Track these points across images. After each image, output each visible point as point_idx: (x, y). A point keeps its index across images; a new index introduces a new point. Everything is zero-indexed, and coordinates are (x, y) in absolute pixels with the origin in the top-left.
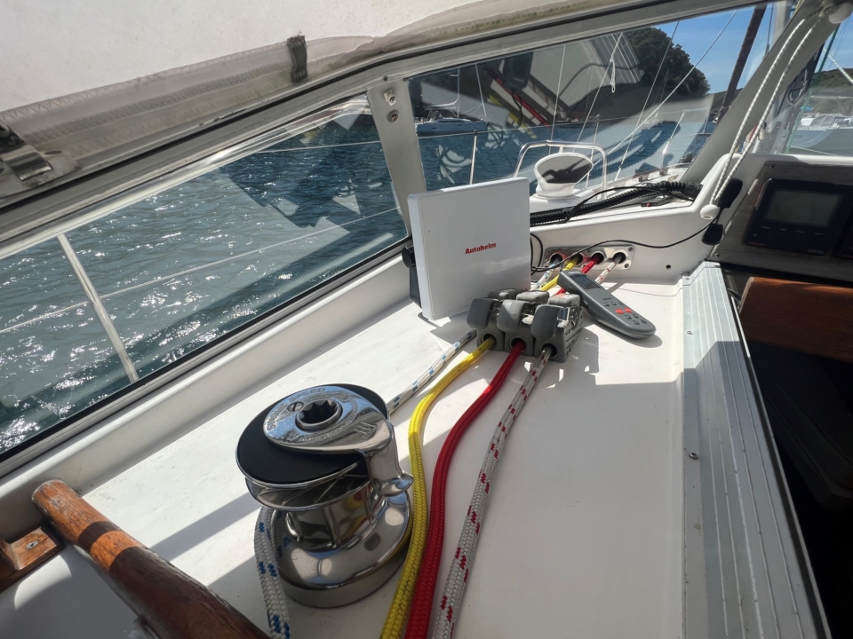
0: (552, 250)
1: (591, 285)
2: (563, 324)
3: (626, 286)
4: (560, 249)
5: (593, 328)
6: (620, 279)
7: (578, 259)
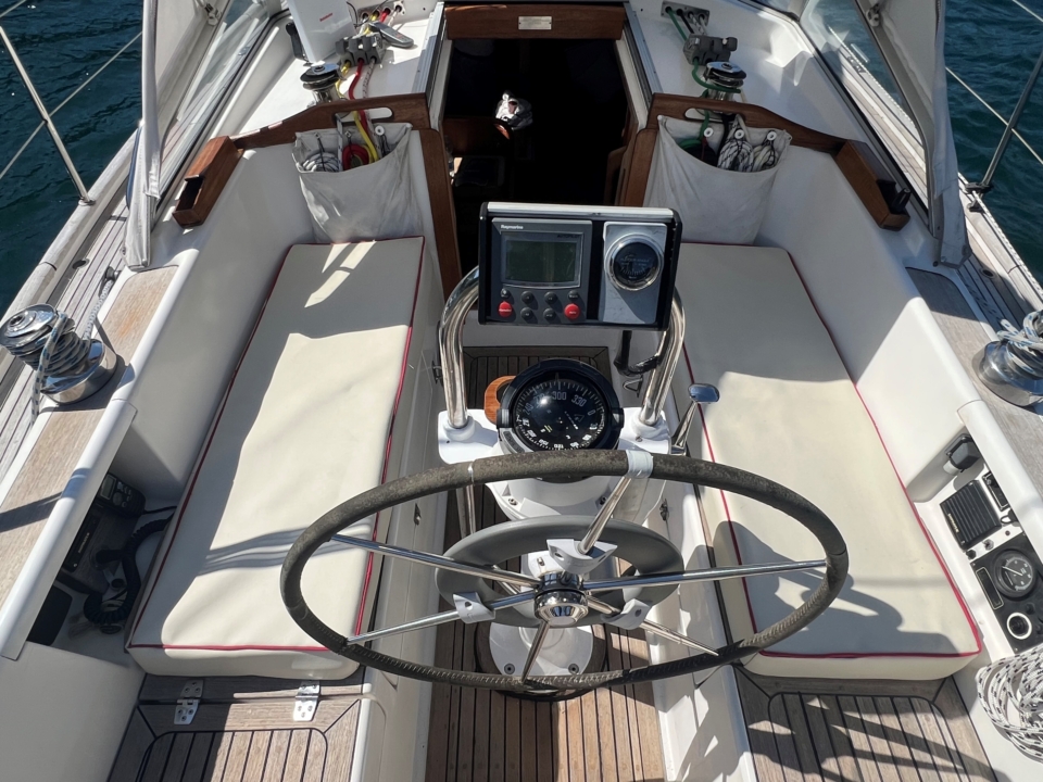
0: (361, 11)
1: (385, 27)
2: (374, 45)
3: (406, 24)
4: (366, 9)
5: (391, 48)
6: (402, 22)
7: (376, 13)
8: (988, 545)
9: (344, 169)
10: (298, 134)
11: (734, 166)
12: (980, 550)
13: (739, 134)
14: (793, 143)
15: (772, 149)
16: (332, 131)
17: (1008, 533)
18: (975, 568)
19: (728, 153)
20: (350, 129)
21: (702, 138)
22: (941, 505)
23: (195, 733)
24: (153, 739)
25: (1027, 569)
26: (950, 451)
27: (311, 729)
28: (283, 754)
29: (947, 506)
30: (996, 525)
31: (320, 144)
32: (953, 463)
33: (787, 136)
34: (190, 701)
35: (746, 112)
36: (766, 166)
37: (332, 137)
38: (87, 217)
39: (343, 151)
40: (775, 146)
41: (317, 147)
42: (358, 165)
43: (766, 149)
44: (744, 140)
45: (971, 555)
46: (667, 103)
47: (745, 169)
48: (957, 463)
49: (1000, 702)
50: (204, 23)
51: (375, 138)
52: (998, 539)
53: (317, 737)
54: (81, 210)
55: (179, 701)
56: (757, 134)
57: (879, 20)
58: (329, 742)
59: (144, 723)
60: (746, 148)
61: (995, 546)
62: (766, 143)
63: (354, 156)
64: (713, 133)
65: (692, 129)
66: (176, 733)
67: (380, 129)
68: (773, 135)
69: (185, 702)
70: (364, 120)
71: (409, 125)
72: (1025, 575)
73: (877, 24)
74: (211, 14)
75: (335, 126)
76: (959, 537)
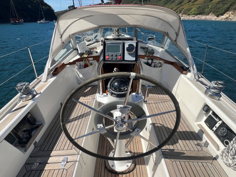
0: (89, 49)
7: (92, 49)
8: (216, 127)
9: (84, 68)
10: (76, 63)
11: (154, 67)
12: (214, 129)
13: (155, 61)
14: (164, 63)
15: (161, 64)
16: (82, 62)
17: (219, 123)
18: (214, 133)
19: (153, 64)
20: (86, 62)
21: (148, 62)
22: (204, 122)
23: (37, 170)
24: (26, 172)
25: (225, 130)
26: (203, 109)
27: (64, 169)
28: (56, 175)
29: (206, 122)
30: (216, 122)
31: (80, 64)
32: (204, 111)
33: (163, 61)
34: (37, 163)
35: (155, 58)
36: (160, 67)
37: (82, 63)
38: (36, 81)
39: (84, 65)
40: (161, 63)
41: (80, 65)
42: (86, 67)
43: (160, 64)
44: (155, 62)
45: (213, 130)
46: (141, 56)
47: (156, 67)
48: (205, 110)
49: (227, 159)
50: (62, 45)
51: (90, 63)
52: (217, 125)
53: (65, 170)
54: (36, 80)
55: (34, 163)
56: (158, 61)
57: (176, 42)
58: (68, 171)
59: (25, 168)
60: (156, 64)
61: (217, 127)
62: (160, 63)
63: (86, 66)
64: (150, 61)
65: (146, 61)
66: (32, 171)
67: (91, 62)
68: (161, 61)
69: (36, 164)
70: (88, 60)
71: (96, 61)
72: (225, 131)
73: (176, 43)
74: (64, 44)
75: (83, 61)
76: (209, 127)
